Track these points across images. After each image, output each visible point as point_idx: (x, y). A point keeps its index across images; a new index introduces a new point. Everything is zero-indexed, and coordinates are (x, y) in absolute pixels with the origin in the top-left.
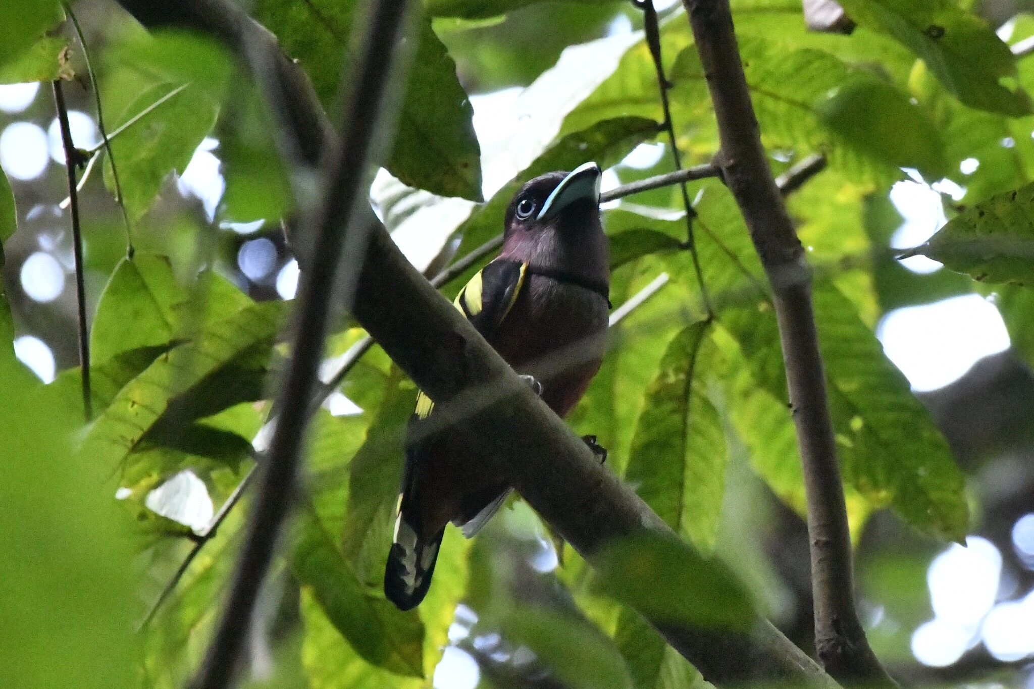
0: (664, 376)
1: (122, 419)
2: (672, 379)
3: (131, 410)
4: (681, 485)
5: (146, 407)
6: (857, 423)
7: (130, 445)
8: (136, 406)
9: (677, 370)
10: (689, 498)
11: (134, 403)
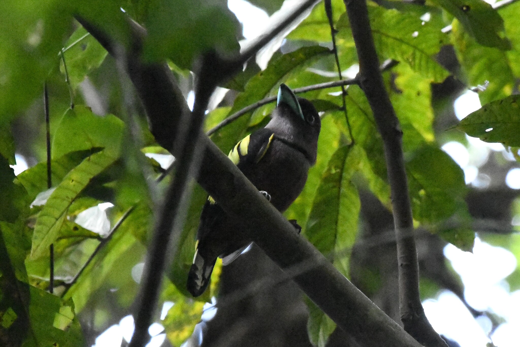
0: (329, 169)
1: (67, 189)
2: (334, 171)
3: (72, 184)
4: (336, 223)
5: (79, 182)
6: (422, 192)
7: (70, 200)
8: (74, 182)
9: (336, 167)
10: (340, 229)
11: (73, 181)
